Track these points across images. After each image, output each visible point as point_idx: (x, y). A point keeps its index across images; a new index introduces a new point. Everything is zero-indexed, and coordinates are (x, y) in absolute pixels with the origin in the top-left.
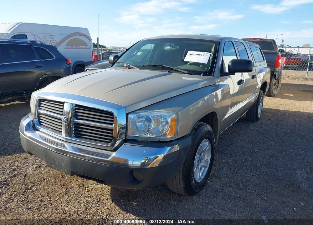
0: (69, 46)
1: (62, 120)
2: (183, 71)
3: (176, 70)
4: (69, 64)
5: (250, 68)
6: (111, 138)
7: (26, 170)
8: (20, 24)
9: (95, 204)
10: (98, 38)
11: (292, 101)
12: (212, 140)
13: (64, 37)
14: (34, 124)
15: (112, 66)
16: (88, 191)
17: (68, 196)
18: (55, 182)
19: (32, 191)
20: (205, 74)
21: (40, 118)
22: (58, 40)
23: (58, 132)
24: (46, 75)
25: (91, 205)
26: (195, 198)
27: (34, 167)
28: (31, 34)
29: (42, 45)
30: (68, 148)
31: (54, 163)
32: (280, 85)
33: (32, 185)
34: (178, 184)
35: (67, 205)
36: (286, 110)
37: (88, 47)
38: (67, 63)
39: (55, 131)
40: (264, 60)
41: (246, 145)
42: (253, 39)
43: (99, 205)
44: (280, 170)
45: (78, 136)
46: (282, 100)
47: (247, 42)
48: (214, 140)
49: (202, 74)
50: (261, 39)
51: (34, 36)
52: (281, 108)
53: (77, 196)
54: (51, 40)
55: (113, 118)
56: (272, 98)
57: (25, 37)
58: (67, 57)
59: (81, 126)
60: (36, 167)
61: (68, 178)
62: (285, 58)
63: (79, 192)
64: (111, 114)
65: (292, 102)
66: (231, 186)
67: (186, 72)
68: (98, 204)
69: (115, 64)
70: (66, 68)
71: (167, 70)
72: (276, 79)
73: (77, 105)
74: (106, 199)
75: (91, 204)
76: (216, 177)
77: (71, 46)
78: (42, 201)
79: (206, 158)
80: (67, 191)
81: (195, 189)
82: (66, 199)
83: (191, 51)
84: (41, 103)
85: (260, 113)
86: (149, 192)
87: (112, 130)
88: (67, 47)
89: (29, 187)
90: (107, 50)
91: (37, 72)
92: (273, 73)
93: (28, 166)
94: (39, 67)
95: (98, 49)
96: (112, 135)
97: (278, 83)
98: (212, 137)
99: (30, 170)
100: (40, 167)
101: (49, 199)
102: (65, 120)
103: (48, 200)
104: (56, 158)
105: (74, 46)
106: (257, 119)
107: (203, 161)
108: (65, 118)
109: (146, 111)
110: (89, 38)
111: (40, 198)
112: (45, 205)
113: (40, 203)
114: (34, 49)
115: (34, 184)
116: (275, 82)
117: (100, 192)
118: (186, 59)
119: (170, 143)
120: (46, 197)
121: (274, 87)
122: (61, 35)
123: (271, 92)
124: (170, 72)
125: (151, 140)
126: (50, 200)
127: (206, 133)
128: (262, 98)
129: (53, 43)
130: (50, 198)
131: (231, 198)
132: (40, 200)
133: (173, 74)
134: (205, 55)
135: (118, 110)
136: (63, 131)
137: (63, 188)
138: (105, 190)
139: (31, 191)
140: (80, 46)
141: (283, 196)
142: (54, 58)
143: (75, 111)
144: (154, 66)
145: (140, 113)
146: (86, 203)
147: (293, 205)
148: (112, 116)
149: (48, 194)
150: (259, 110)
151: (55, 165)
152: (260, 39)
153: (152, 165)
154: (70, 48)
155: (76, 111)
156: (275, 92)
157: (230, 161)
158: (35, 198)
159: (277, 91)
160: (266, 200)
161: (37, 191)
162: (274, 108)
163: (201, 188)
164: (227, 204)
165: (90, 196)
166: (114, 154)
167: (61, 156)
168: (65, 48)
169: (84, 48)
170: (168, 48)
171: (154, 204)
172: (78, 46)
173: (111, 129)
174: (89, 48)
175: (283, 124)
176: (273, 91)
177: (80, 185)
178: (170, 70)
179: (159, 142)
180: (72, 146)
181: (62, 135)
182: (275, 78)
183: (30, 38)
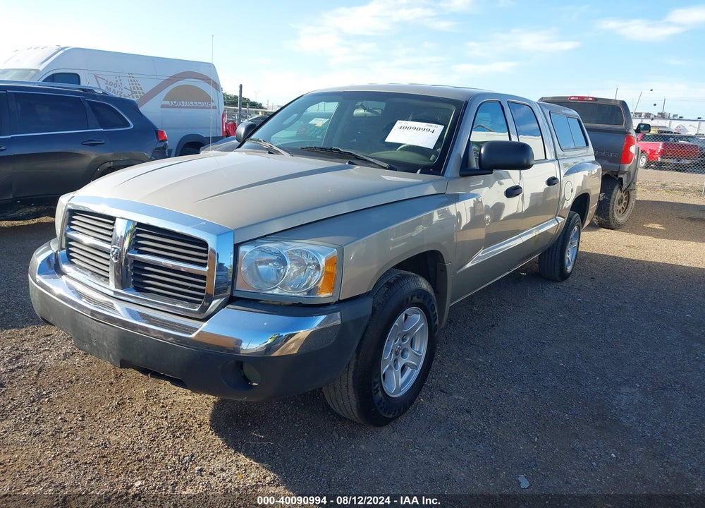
0: (172, 102)
1: (109, 254)
2: (378, 162)
3: (366, 160)
4: (163, 141)
5: (525, 162)
6: (202, 294)
7: (44, 359)
8: (66, 49)
9: (173, 432)
10: (241, 86)
11: (657, 240)
12: (430, 311)
13: (160, 82)
14: (57, 260)
15: (239, 147)
16: (163, 407)
17: (121, 415)
18: (99, 385)
19: (48, 401)
20: (426, 170)
21: (70, 249)
22: (147, 86)
23: (103, 279)
24: (110, 162)
25: (164, 434)
26: (385, 431)
27: (61, 353)
28: (90, 72)
29: (105, 97)
30: (120, 311)
31: (90, 342)
32: (632, 202)
33: (51, 389)
34: (345, 398)
35: (116, 431)
36: (636, 258)
37: (212, 104)
38: (158, 138)
39: (97, 275)
40: (587, 144)
41: (524, 330)
42: (576, 98)
43: (180, 434)
44: (584, 385)
45: (140, 288)
46: (633, 236)
47: (544, 105)
48: (436, 310)
49: (419, 171)
50: (595, 99)
51: (96, 77)
52: (627, 254)
53: (139, 415)
54: (132, 86)
55: (206, 252)
56: (613, 231)
57: (75, 78)
58: (159, 127)
59: (146, 268)
60: (65, 355)
61: (128, 379)
62: (661, 143)
63: (145, 408)
64: (205, 244)
65: (654, 242)
66: (468, 412)
67: (386, 165)
68: (178, 433)
69: (246, 144)
70: (156, 149)
71: (347, 158)
72: (623, 189)
73: (139, 225)
74: (198, 424)
75: (166, 432)
76: (442, 391)
77: (175, 102)
78: (66, 421)
79: (417, 348)
80: (121, 404)
81: (384, 412)
82: (114, 420)
83: (403, 120)
84: (73, 217)
85: (572, 263)
86: (291, 414)
87: (204, 277)
88: (167, 103)
89: (44, 393)
90: (260, 113)
91: (92, 155)
92: (617, 176)
93: (48, 350)
94: (97, 144)
95: (240, 110)
96: (203, 288)
97: (628, 199)
98: (429, 303)
99: (51, 360)
100: (73, 353)
101: (80, 419)
102: (114, 253)
103: (77, 419)
104: (94, 331)
105: (183, 102)
106: (564, 276)
107: (408, 355)
108: (116, 250)
109: (276, 241)
110: (217, 86)
111: (63, 415)
112: (71, 428)
113: (61, 425)
114: (87, 105)
115: (55, 386)
116: (622, 196)
117: (189, 409)
118: (391, 138)
119: (322, 309)
120: (75, 413)
121: (620, 207)
122: (155, 77)
123: (611, 217)
124: (352, 164)
125: (290, 303)
126: (83, 420)
127: (414, 296)
128: (576, 228)
129: (136, 93)
130: (83, 417)
131: (461, 435)
132: (61, 419)
133: (358, 167)
134: (431, 130)
135: (218, 235)
136: (111, 276)
137: (113, 397)
138: (200, 405)
139: (46, 400)
140: (196, 103)
141: (576, 436)
142: (129, 125)
143: (136, 236)
144: (321, 149)
145: (262, 243)
146: (154, 429)
147: (593, 456)
148: (205, 249)
149: (80, 407)
150: (569, 256)
151: (91, 345)
152: (592, 98)
153: (282, 350)
154: (172, 107)
155: (138, 235)
156: (621, 219)
157: (481, 360)
158: (52, 413)
159: (624, 217)
160: (535, 443)
161: (60, 401)
162: (611, 254)
163: (400, 410)
164: (451, 446)
165: (167, 417)
166: (204, 326)
167: (102, 328)
168: (163, 106)
169: (204, 108)
170: (359, 112)
171: (295, 439)
172: (191, 103)
173: (202, 274)
174: (215, 108)
175: (621, 288)
176: (616, 216)
177: (149, 394)
178: (353, 160)
179: (300, 305)
180: (127, 309)
181: (109, 284)
182: (621, 188)
183: (86, 82)
